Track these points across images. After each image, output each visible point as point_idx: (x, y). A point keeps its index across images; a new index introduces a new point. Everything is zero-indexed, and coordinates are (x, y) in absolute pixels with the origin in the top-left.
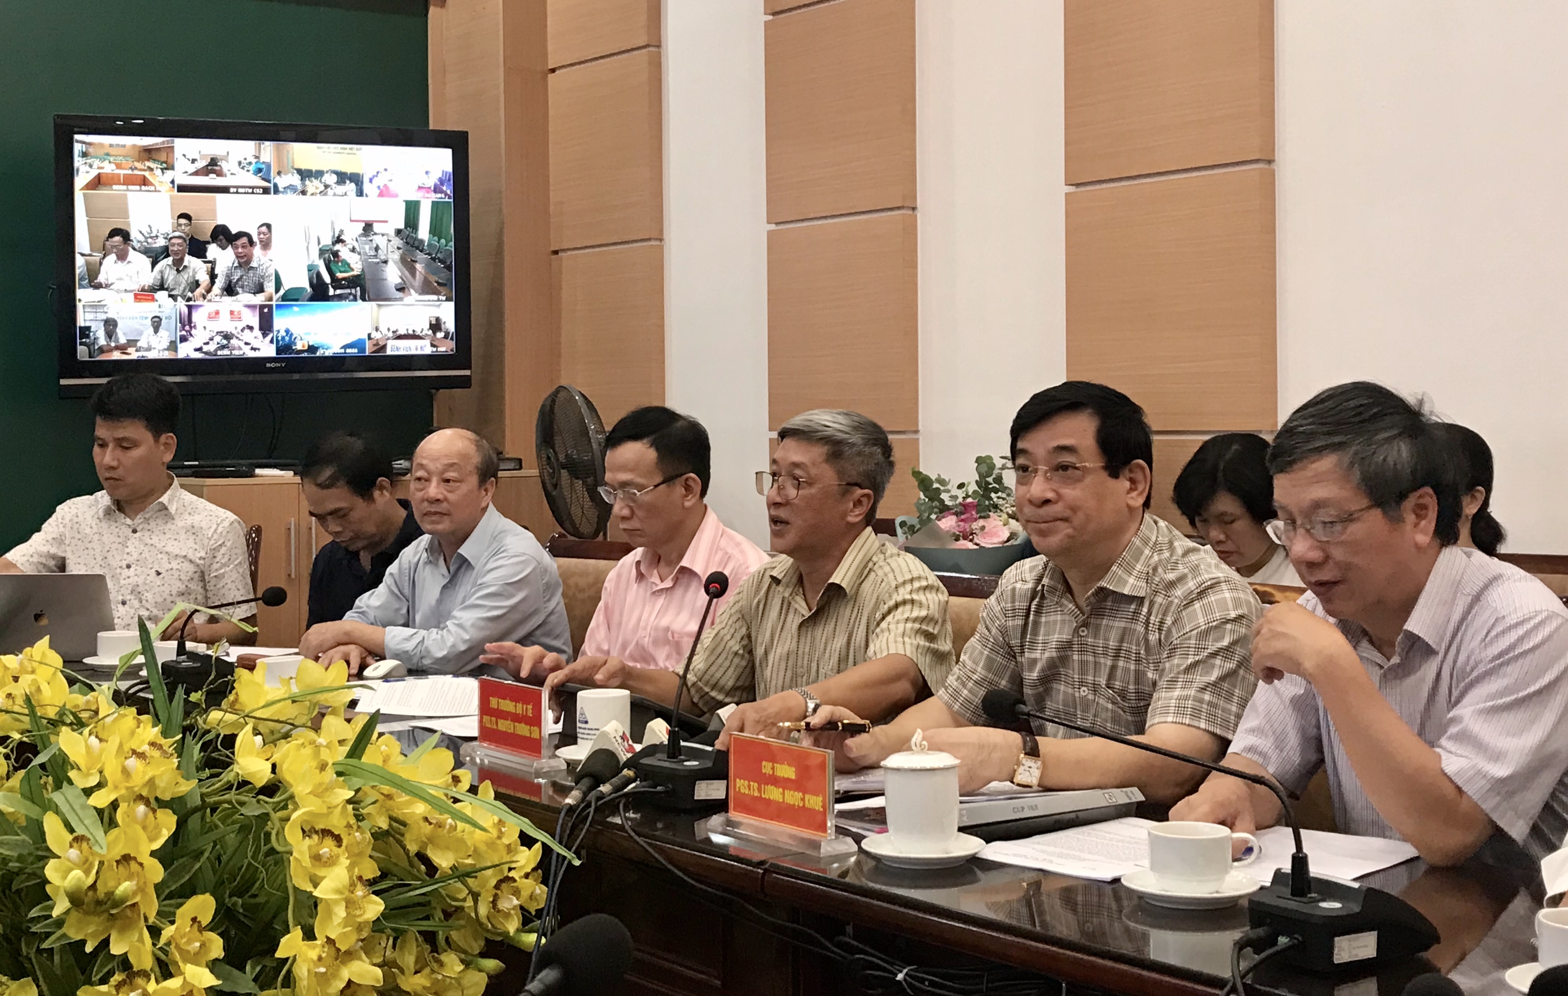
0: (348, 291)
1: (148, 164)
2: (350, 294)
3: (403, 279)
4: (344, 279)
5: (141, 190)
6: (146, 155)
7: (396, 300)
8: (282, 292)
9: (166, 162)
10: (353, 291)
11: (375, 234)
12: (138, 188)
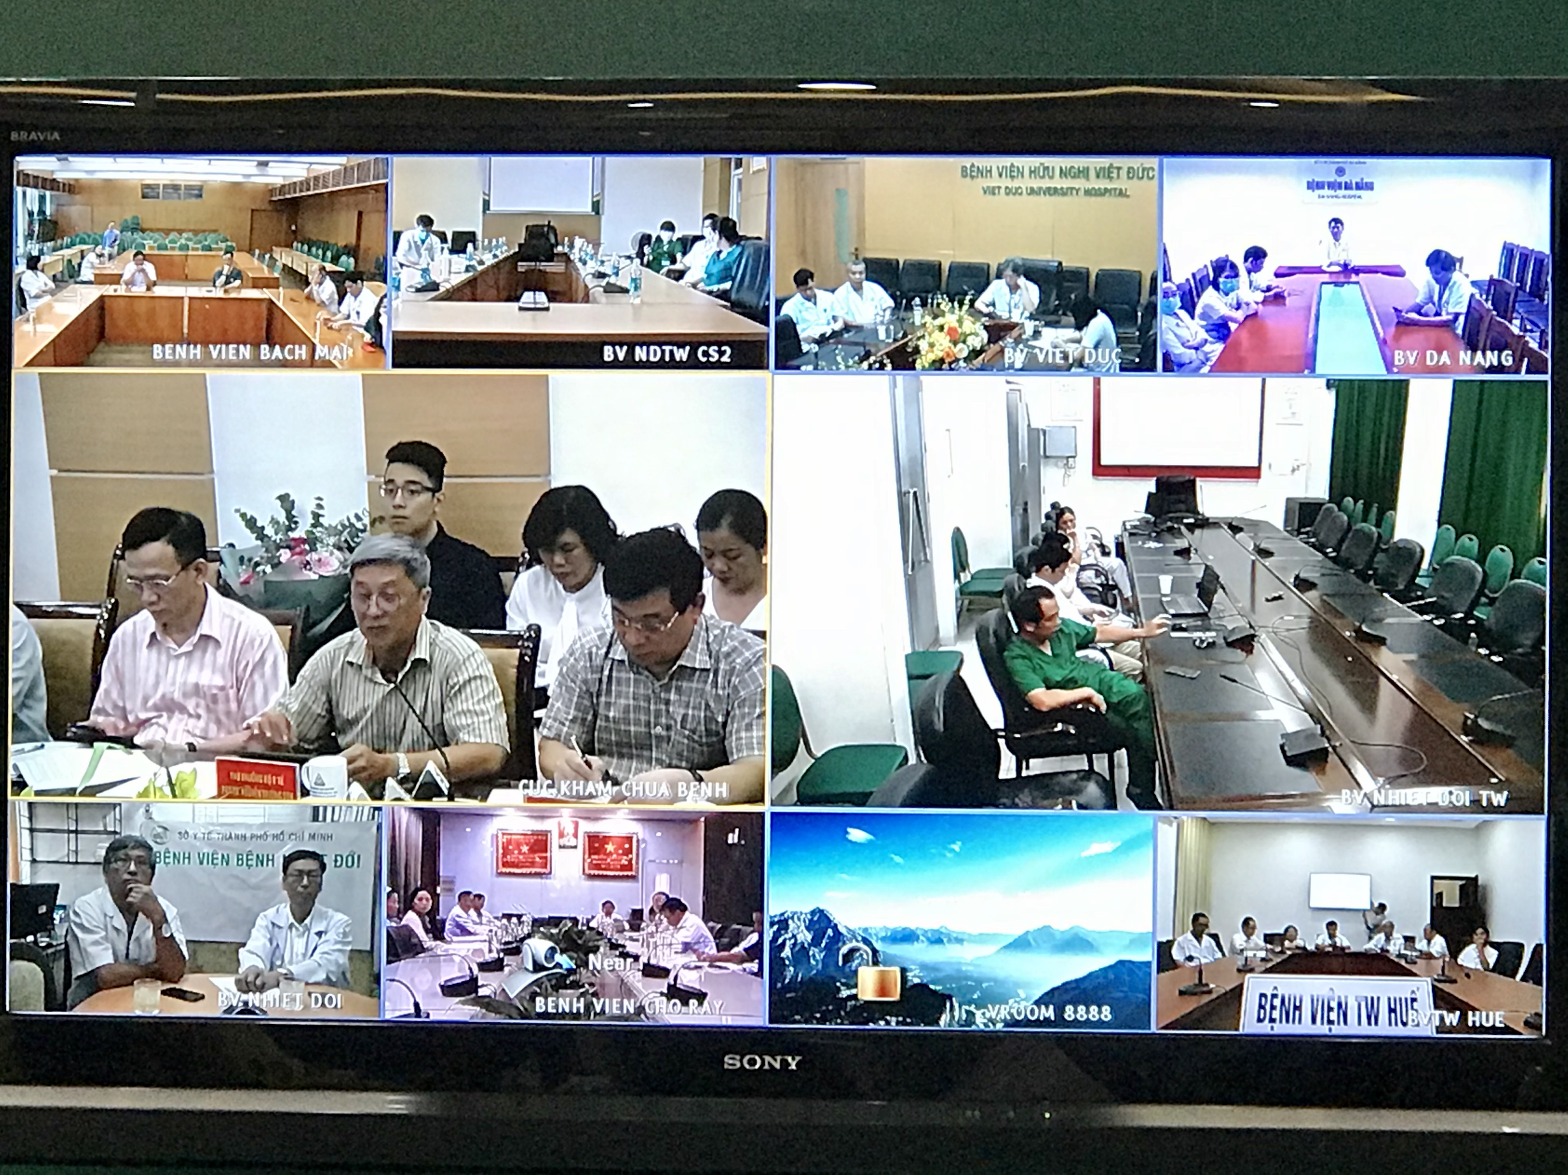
0: (1080, 763)
1: (284, 257)
2: (1089, 774)
3: (1316, 718)
4: (1064, 712)
5: (257, 363)
6: (280, 225)
7: (1284, 802)
8: (801, 764)
9: (353, 251)
10: (1101, 763)
11: (1204, 523)
12: (246, 352)
